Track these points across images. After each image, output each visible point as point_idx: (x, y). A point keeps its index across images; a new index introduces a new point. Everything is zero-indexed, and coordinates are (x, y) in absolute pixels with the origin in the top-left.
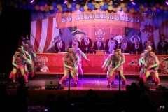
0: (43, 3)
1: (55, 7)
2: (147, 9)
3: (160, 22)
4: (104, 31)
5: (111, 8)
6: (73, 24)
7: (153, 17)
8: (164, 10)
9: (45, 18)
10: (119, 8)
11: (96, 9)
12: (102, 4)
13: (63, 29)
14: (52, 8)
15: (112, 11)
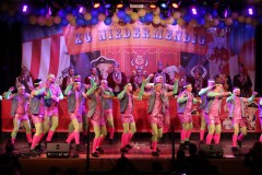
0: (42, 11)
1: (64, 18)
2: (217, 22)
3: (240, 43)
4: (145, 58)
5: (157, 20)
6: (94, 48)
7: (228, 35)
8: (245, 24)
9: (46, 37)
10: (172, 20)
11: (132, 22)
12: (143, 13)
14: (58, 20)
15: (160, 25)
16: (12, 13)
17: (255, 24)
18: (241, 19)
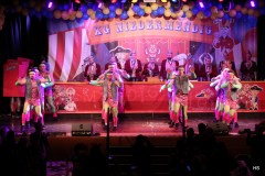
0: (66, 7)
1: (85, 13)
2: (222, 14)
3: (243, 33)
5: (168, 13)
6: (112, 39)
7: (232, 25)
8: (247, 15)
9: (70, 29)
10: (181, 13)
11: (146, 15)
12: (155, 7)
13: (97, 46)
14: (79, 14)
15: (171, 17)
16: (38, 9)
17: (257, 15)
18: (244, 11)
